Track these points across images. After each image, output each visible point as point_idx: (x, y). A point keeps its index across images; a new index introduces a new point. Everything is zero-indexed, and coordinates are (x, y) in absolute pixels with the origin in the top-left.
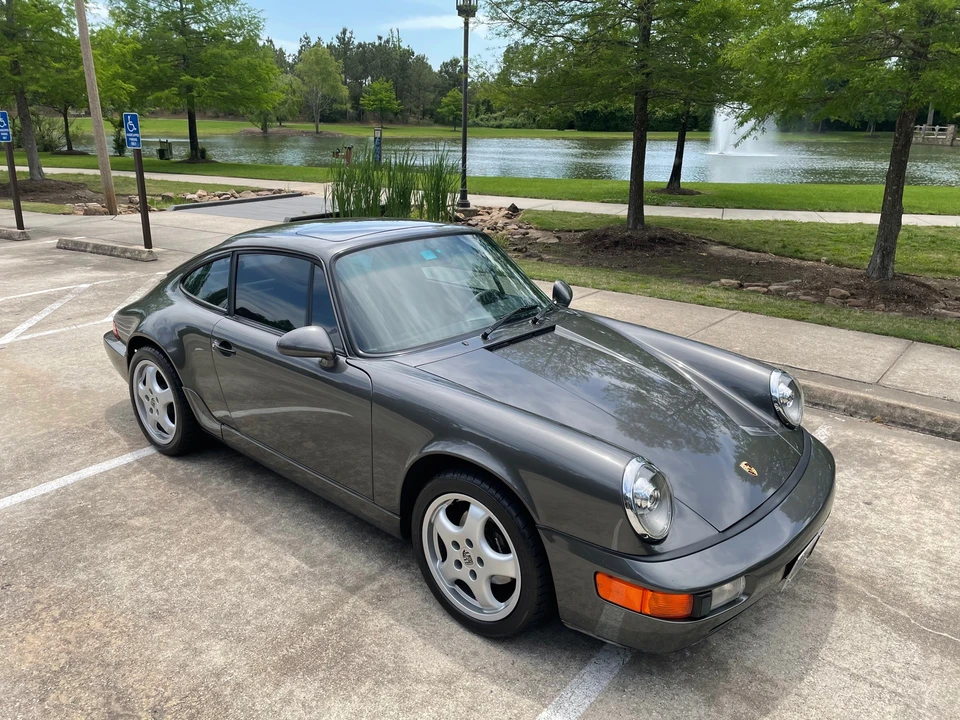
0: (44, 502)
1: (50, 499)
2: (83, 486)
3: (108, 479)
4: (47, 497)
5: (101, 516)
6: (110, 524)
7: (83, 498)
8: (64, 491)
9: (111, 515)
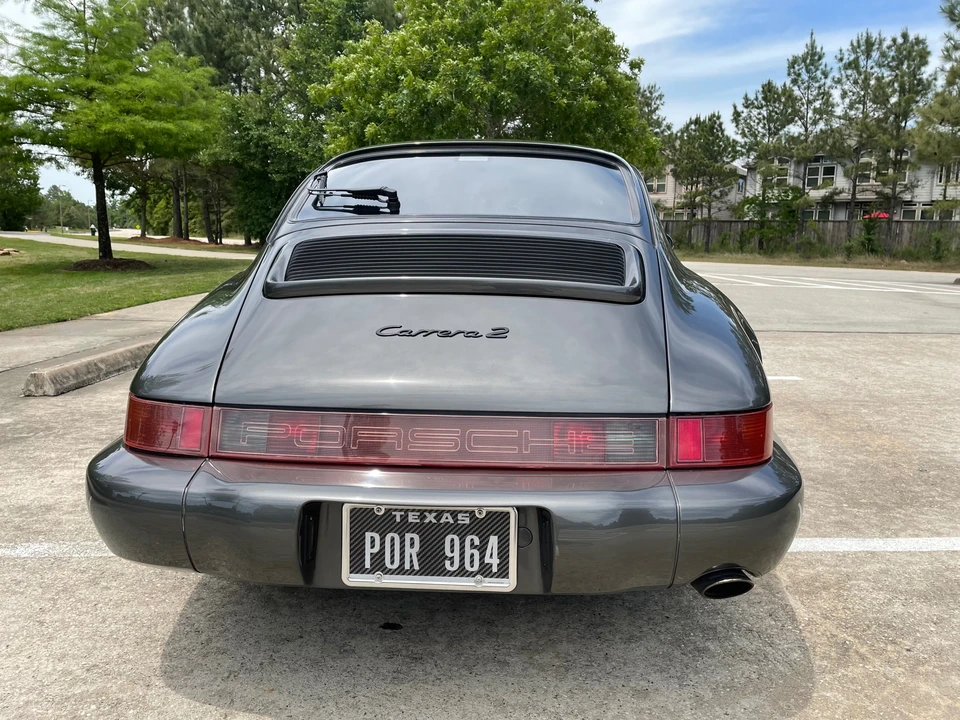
0: (912, 528)
1: (903, 529)
2: (857, 530)
3: (818, 527)
4: (910, 532)
5: (830, 492)
6: (819, 483)
7: (856, 516)
8: (884, 532)
9: (817, 490)
